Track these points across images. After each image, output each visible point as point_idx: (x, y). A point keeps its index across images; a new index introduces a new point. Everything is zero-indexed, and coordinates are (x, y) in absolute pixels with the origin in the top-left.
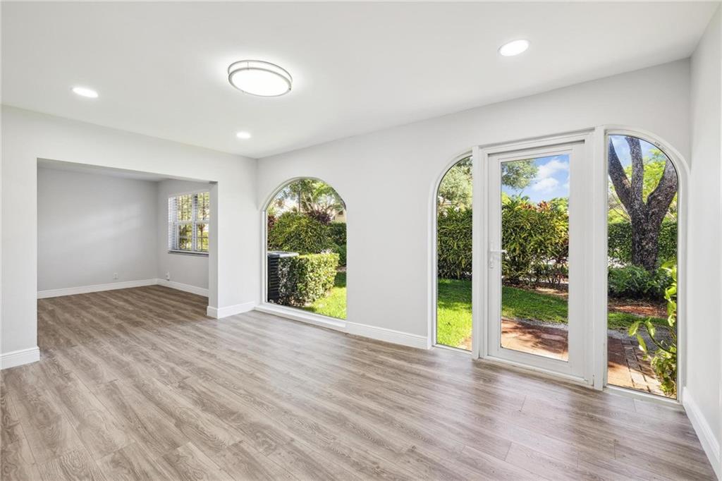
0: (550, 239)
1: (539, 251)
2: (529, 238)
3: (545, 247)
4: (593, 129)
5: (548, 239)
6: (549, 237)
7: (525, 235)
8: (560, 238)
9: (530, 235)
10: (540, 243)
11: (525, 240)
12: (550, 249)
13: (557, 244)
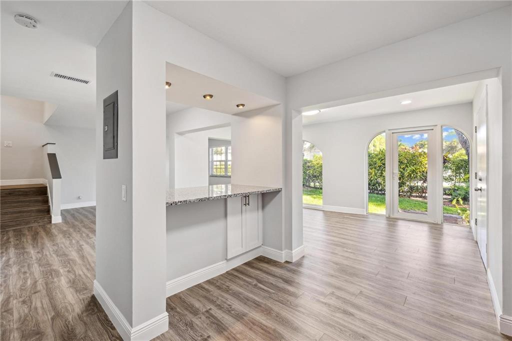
0: (419, 169)
1: (412, 175)
2: (406, 168)
3: (416, 173)
4: (436, 125)
5: (418, 169)
6: (418, 167)
7: (404, 166)
8: (425, 168)
9: (407, 166)
10: (413, 171)
11: (404, 169)
12: (419, 174)
13: (423, 171)
